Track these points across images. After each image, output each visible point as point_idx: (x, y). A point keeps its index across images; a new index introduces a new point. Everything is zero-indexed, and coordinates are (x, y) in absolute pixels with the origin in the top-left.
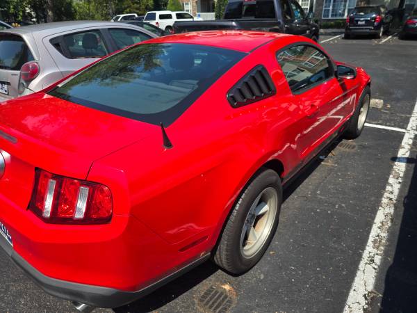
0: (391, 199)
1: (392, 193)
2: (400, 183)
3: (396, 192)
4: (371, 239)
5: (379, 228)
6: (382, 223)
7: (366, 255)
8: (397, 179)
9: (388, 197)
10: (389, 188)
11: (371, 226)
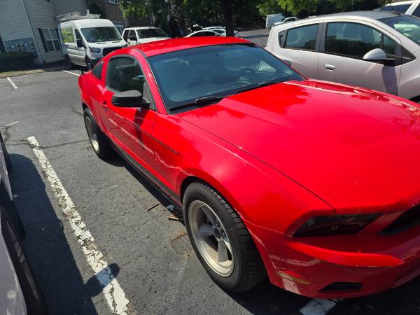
0: (73, 217)
1: (77, 223)
2: (78, 238)
3: (74, 227)
4: (63, 189)
5: (64, 197)
6: (65, 200)
7: (60, 183)
8: (84, 240)
9: (76, 217)
10: (83, 225)
11: (68, 193)
